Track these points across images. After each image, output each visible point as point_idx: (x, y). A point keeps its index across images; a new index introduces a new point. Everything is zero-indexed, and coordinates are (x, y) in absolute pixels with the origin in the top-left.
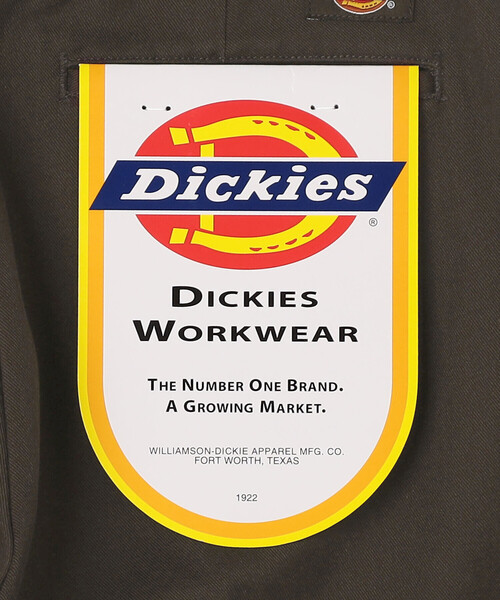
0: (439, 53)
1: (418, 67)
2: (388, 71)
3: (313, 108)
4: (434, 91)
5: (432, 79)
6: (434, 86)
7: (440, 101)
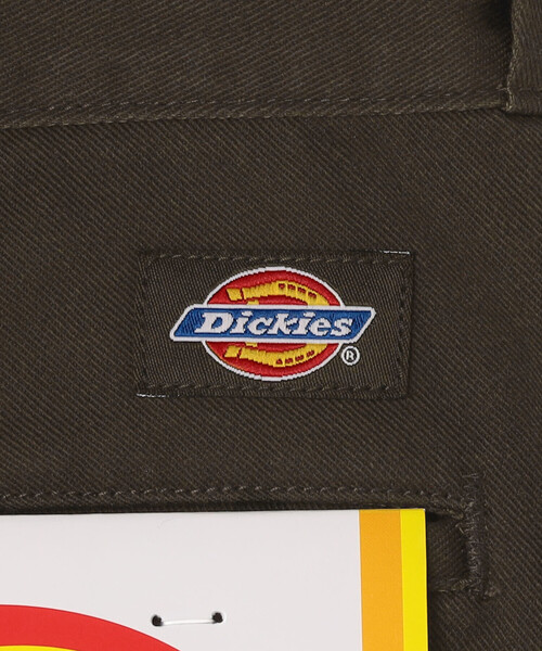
0: (475, 476)
1: (422, 512)
2: (346, 523)
3: (157, 621)
4: (465, 573)
5: (460, 543)
6: (465, 559)
7: (481, 599)
